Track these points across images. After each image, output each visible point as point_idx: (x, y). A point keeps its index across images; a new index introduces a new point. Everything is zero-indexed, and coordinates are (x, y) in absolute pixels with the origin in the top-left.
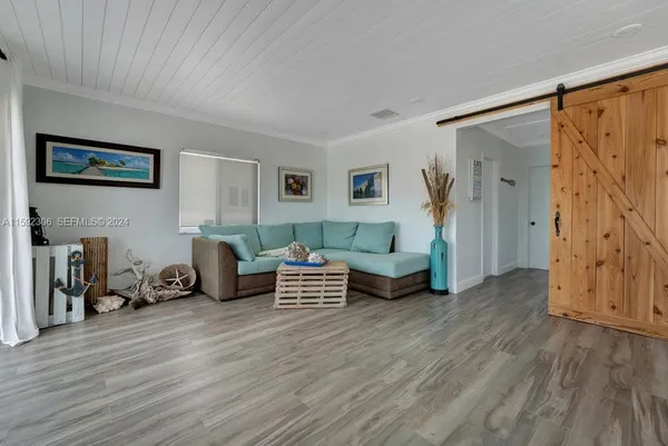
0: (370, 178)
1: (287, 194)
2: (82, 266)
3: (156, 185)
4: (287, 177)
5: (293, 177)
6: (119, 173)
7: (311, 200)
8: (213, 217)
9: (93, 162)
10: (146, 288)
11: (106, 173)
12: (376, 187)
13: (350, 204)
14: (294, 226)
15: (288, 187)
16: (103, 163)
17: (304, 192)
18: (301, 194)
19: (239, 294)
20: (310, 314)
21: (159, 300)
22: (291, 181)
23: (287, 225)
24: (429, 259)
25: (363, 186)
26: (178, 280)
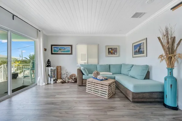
0: (140, 45)
1: (109, 54)
2: (53, 72)
3: (71, 54)
4: (109, 49)
5: (111, 49)
6: (64, 51)
7: (119, 56)
8: (86, 62)
9: (60, 49)
10: (67, 79)
11: (62, 52)
12: (142, 50)
13: (133, 57)
14: (110, 65)
15: (109, 52)
16: (61, 49)
17: (116, 53)
18: (114, 54)
19: (83, 85)
20: (94, 97)
21: (68, 82)
22: (110, 50)
23: (107, 65)
24: (163, 86)
25: (137, 50)
26: (73, 78)
